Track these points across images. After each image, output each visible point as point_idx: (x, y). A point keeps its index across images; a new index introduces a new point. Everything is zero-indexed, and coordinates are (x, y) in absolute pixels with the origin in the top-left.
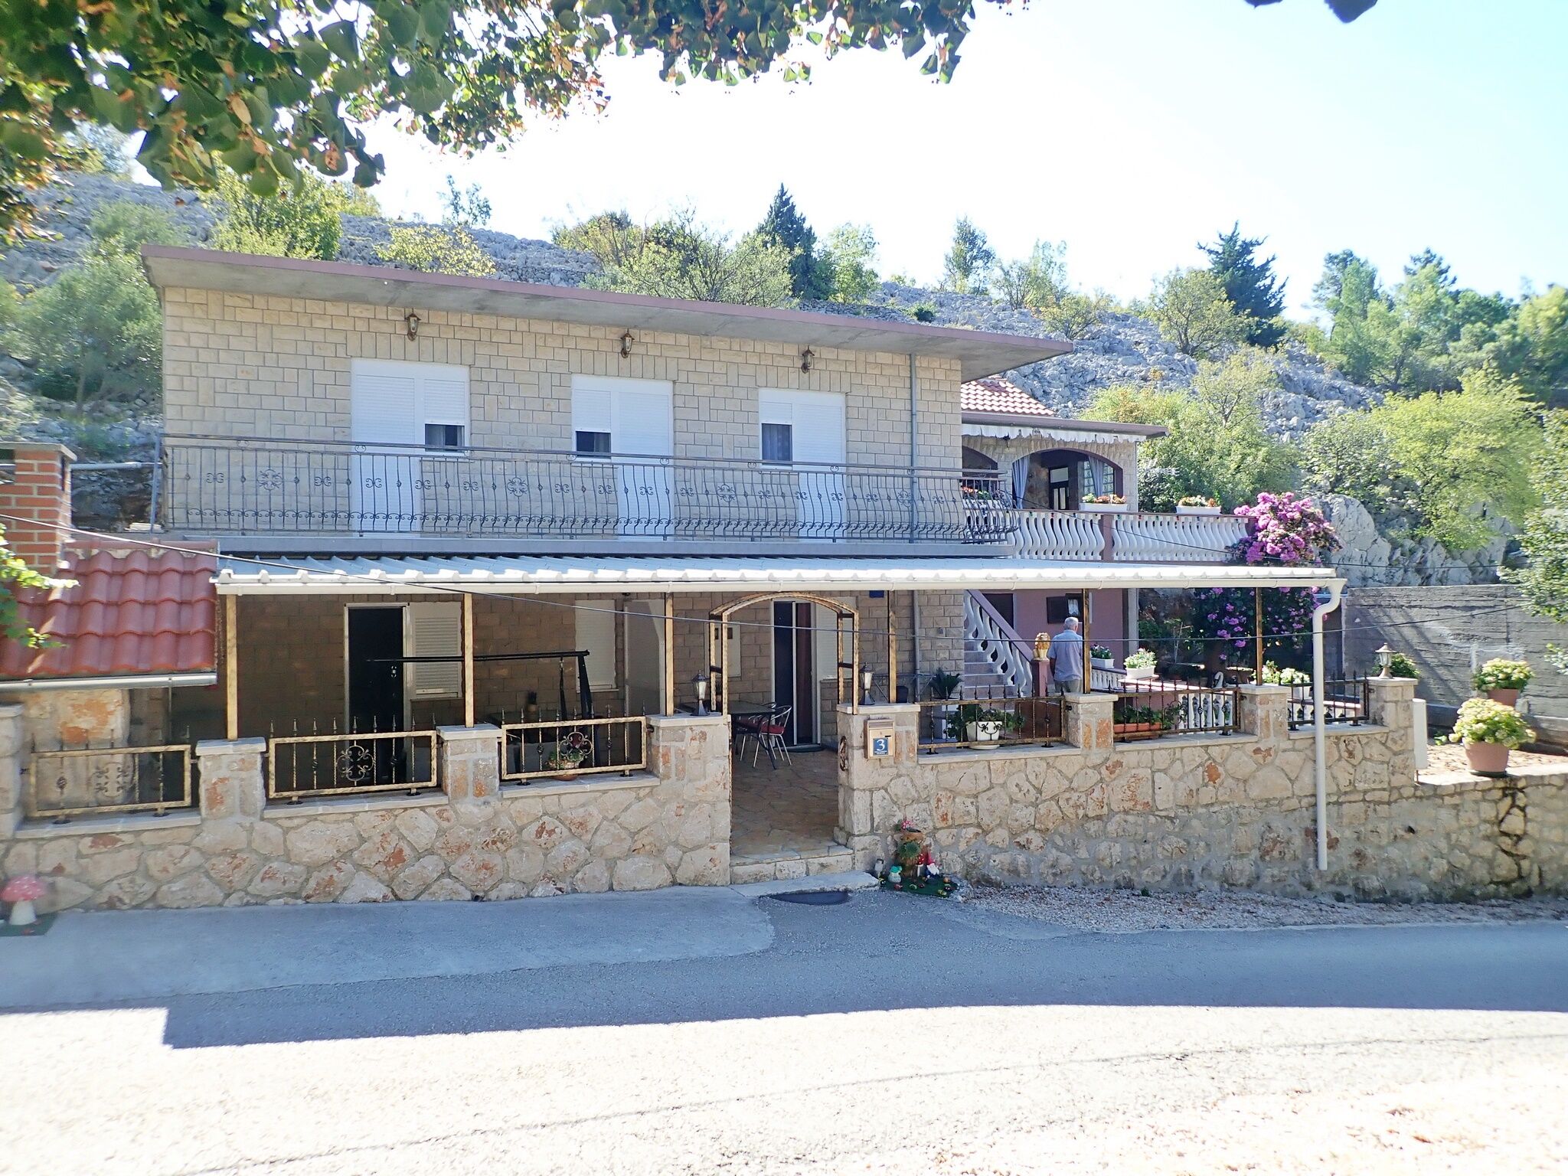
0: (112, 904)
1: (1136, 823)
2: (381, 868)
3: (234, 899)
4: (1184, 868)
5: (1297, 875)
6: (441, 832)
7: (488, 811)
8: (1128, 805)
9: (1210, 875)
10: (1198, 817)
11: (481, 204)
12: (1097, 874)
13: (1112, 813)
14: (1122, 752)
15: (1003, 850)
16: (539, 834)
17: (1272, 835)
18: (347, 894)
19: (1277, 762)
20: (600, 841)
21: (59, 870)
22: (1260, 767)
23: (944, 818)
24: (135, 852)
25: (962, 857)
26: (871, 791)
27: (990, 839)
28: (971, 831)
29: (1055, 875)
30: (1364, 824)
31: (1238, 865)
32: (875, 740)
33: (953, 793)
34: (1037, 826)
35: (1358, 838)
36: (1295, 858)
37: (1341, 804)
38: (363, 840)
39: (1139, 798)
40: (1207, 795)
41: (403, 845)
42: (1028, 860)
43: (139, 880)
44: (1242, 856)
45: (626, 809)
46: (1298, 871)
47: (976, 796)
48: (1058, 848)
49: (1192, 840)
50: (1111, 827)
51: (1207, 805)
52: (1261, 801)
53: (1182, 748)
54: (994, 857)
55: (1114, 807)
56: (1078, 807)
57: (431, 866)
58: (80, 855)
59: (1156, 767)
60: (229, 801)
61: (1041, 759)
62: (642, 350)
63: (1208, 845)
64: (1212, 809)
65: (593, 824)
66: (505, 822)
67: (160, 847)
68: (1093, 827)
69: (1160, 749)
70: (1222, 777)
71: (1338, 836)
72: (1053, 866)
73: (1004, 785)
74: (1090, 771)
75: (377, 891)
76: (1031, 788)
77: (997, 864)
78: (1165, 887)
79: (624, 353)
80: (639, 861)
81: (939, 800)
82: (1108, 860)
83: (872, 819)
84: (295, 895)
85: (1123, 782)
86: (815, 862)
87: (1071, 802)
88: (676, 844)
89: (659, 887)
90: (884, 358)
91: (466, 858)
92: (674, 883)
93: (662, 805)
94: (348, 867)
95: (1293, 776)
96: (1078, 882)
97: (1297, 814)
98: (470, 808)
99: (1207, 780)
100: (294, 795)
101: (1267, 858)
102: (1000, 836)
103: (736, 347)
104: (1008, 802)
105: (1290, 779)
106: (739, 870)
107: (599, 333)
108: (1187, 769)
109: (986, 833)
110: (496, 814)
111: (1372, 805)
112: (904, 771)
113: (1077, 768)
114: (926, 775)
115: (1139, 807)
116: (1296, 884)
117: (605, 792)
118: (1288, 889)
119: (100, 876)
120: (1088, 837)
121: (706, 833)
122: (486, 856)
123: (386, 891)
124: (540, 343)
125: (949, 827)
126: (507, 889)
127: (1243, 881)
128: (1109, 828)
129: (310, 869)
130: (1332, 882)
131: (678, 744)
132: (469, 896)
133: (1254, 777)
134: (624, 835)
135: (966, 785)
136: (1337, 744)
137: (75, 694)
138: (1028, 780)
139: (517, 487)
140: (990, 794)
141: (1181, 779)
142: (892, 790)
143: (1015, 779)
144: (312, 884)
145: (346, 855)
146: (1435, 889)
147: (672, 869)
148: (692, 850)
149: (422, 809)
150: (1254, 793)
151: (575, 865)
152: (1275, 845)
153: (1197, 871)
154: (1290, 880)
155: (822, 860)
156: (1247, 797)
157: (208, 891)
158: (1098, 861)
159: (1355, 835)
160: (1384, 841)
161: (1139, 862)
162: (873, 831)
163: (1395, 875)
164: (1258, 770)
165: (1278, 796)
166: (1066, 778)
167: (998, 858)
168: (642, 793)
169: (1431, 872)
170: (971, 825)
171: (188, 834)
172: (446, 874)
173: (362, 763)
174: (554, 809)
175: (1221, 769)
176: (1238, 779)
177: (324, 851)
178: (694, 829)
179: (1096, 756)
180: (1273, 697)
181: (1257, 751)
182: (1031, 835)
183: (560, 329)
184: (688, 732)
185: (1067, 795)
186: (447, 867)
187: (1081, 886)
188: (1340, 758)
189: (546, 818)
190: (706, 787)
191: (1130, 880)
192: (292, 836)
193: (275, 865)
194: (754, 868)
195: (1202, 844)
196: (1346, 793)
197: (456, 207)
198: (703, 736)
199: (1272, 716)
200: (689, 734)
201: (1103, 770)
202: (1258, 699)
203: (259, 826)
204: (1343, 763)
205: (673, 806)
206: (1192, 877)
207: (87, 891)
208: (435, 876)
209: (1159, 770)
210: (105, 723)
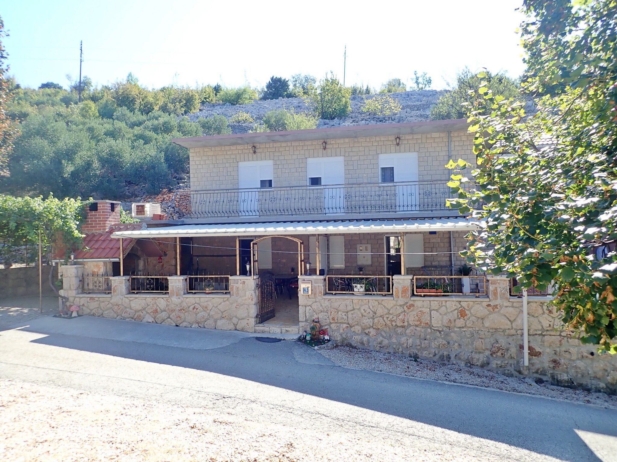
0: (94, 315)
1: (421, 331)
2: (152, 313)
3: (118, 318)
4: (445, 353)
5: (513, 365)
6: (167, 305)
7: (180, 300)
8: (417, 323)
9: (460, 359)
10: (455, 332)
11: (428, 79)
12: (400, 350)
13: (409, 325)
14: (414, 301)
15: (358, 334)
16: (194, 309)
17: (497, 345)
18: (144, 320)
19: (502, 312)
20: (212, 313)
21: (83, 305)
22: (491, 313)
23: (333, 319)
24: (98, 302)
25: (341, 335)
26: (306, 306)
27: (353, 329)
28: (345, 326)
29: (380, 347)
30: (559, 347)
31: (476, 356)
32: (304, 288)
33: (338, 311)
34: (374, 327)
35: (555, 353)
36: (512, 358)
37: (544, 335)
38: (148, 305)
39: (423, 321)
40: (460, 322)
41: (158, 308)
42: (368, 340)
43: (99, 310)
44: (480, 353)
45: (220, 304)
46: (514, 364)
47: (347, 312)
48: (383, 337)
49: (451, 342)
50: (408, 331)
51: (460, 328)
52: (492, 329)
53: (446, 301)
54: (354, 337)
55: (411, 323)
56: (392, 321)
57: (164, 315)
58: (88, 302)
59: (432, 308)
60: (117, 291)
61: (376, 300)
62: (331, 146)
63: (459, 345)
64: (463, 330)
65: (209, 308)
66: (184, 304)
67: (103, 302)
68: (399, 330)
69: (433, 301)
70: (468, 316)
71: (541, 351)
72: (380, 343)
73: (359, 309)
74: (398, 307)
75: (151, 320)
76: (371, 311)
77: (355, 340)
78: (435, 360)
79: (325, 148)
80: (224, 321)
81: (331, 312)
82: (405, 345)
83: (306, 317)
84: (132, 318)
85: (415, 313)
86: (284, 329)
87: (389, 319)
88: (236, 317)
89: (230, 330)
90: (435, 135)
91: (174, 314)
92: (236, 330)
93: (232, 304)
94: (144, 312)
95: (512, 319)
96: (392, 351)
97: (514, 337)
98: (175, 299)
99: (460, 316)
100: (136, 291)
101: (494, 356)
102: (358, 329)
103: (368, 140)
104: (361, 316)
105: (510, 321)
106: (257, 328)
107: (315, 143)
108: (449, 311)
109: (351, 327)
110: (182, 302)
111: (566, 339)
112: (317, 300)
113: (392, 305)
114: (326, 302)
115: (422, 324)
116: (512, 370)
117: (213, 298)
118: (506, 372)
119: (92, 308)
120: (397, 334)
121: (246, 315)
122: (180, 314)
123: (153, 320)
124: (295, 149)
125: (336, 323)
126: (185, 324)
127: (479, 363)
128: (407, 331)
129: (136, 311)
130: (537, 372)
131: (237, 285)
132: (175, 325)
133: (488, 317)
134: (219, 312)
135: (342, 308)
136: (542, 307)
137: (94, 263)
138: (369, 308)
139: (273, 200)
140: (352, 312)
141: (446, 314)
142: (313, 307)
143: (363, 308)
144: (136, 316)
145: (144, 309)
146: (611, 387)
147: (235, 325)
148: (241, 319)
149: (163, 298)
150: (487, 324)
151: (204, 320)
152: (499, 350)
153: (453, 356)
154: (509, 368)
155: (287, 329)
156: (483, 326)
157: (112, 314)
158: (400, 344)
159: (554, 352)
160: (574, 357)
161: (421, 347)
162: (306, 321)
163: (579, 375)
164: (490, 314)
165: (503, 327)
166: (387, 309)
167: (356, 337)
168: (225, 299)
169: (608, 378)
170: (345, 323)
171: (109, 299)
172: (169, 317)
173: (152, 284)
174: (197, 302)
175: (467, 312)
176: (479, 318)
177: (139, 307)
178: (241, 313)
179: (401, 301)
180: (499, 281)
181: (489, 305)
182: (371, 330)
183: (301, 143)
184: (239, 281)
185: (387, 316)
186: (169, 316)
187: (392, 353)
188: (544, 313)
189: (196, 304)
190: (245, 300)
191: (417, 354)
192: (131, 302)
193: (127, 309)
194: (262, 328)
195: (456, 344)
196: (547, 330)
197: (418, 83)
198: (244, 282)
199: (499, 290)
200: (240, 282)
201: (405, 307)
202: (490, 282)
203: (124, 299)
204: (546, 315)
205: (235, 305)
206: (450, 358)
207: (89, 311)
208: (166, 318)
209: (434, 310)
210: (99, 270)
